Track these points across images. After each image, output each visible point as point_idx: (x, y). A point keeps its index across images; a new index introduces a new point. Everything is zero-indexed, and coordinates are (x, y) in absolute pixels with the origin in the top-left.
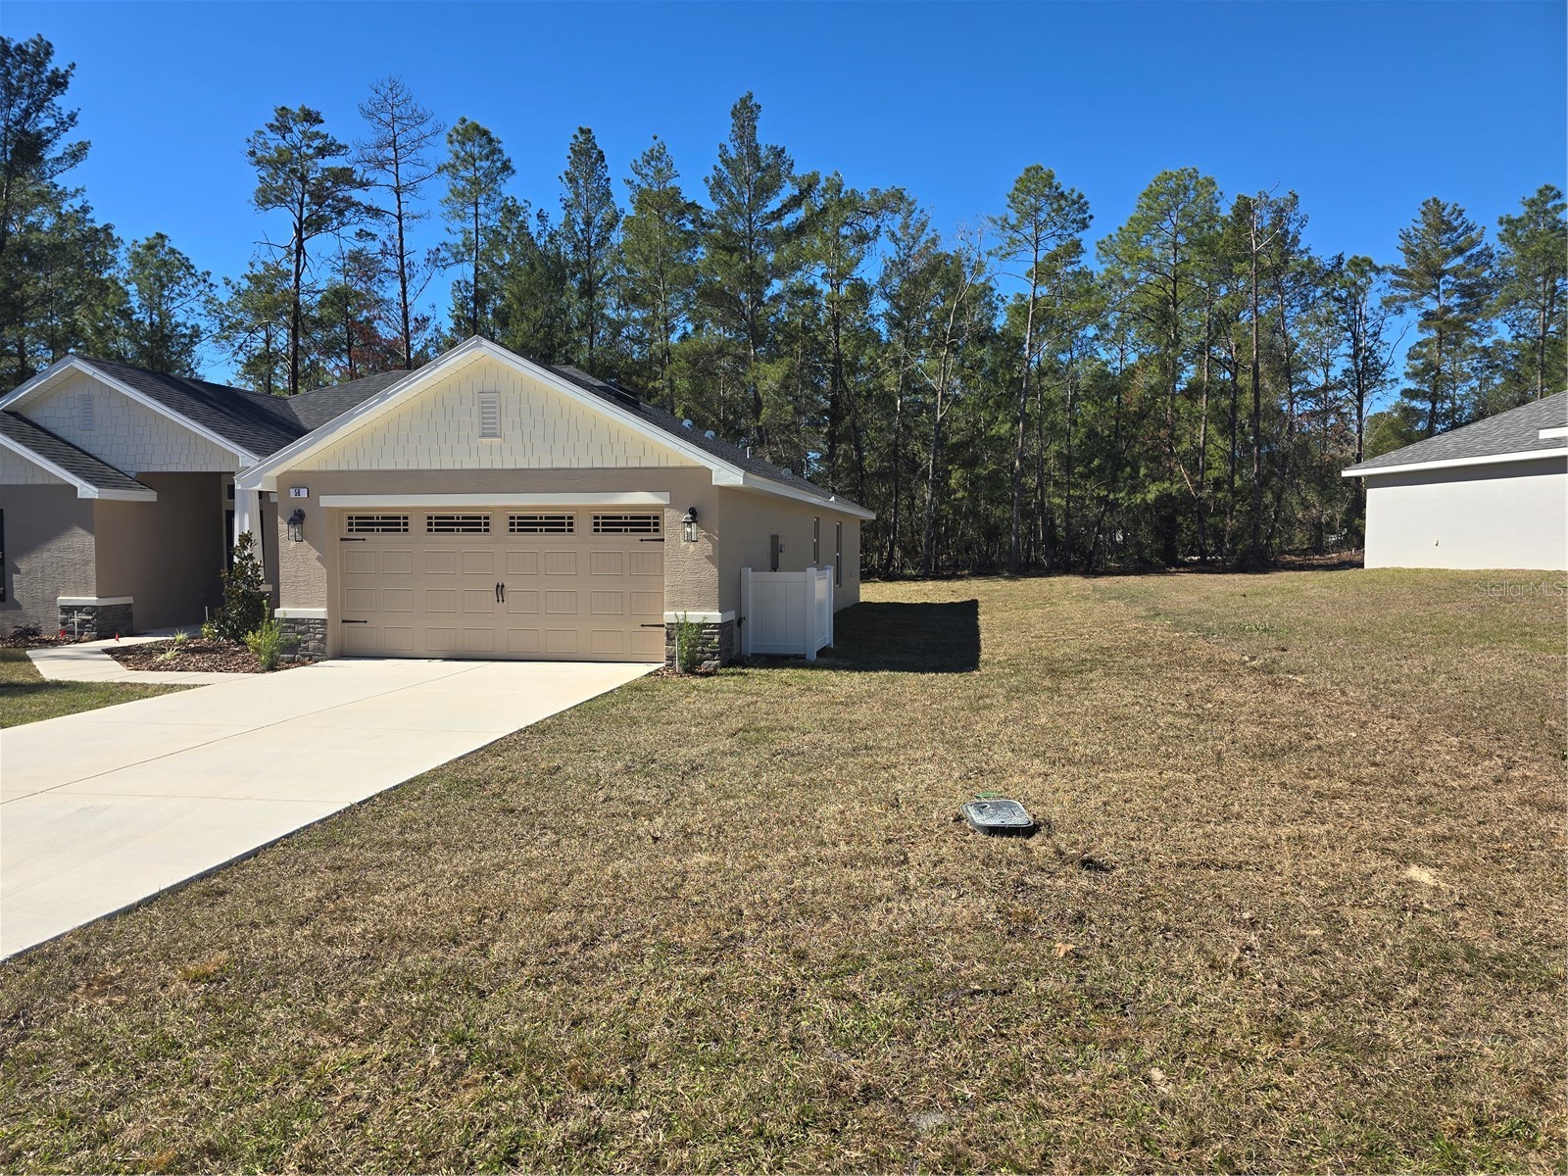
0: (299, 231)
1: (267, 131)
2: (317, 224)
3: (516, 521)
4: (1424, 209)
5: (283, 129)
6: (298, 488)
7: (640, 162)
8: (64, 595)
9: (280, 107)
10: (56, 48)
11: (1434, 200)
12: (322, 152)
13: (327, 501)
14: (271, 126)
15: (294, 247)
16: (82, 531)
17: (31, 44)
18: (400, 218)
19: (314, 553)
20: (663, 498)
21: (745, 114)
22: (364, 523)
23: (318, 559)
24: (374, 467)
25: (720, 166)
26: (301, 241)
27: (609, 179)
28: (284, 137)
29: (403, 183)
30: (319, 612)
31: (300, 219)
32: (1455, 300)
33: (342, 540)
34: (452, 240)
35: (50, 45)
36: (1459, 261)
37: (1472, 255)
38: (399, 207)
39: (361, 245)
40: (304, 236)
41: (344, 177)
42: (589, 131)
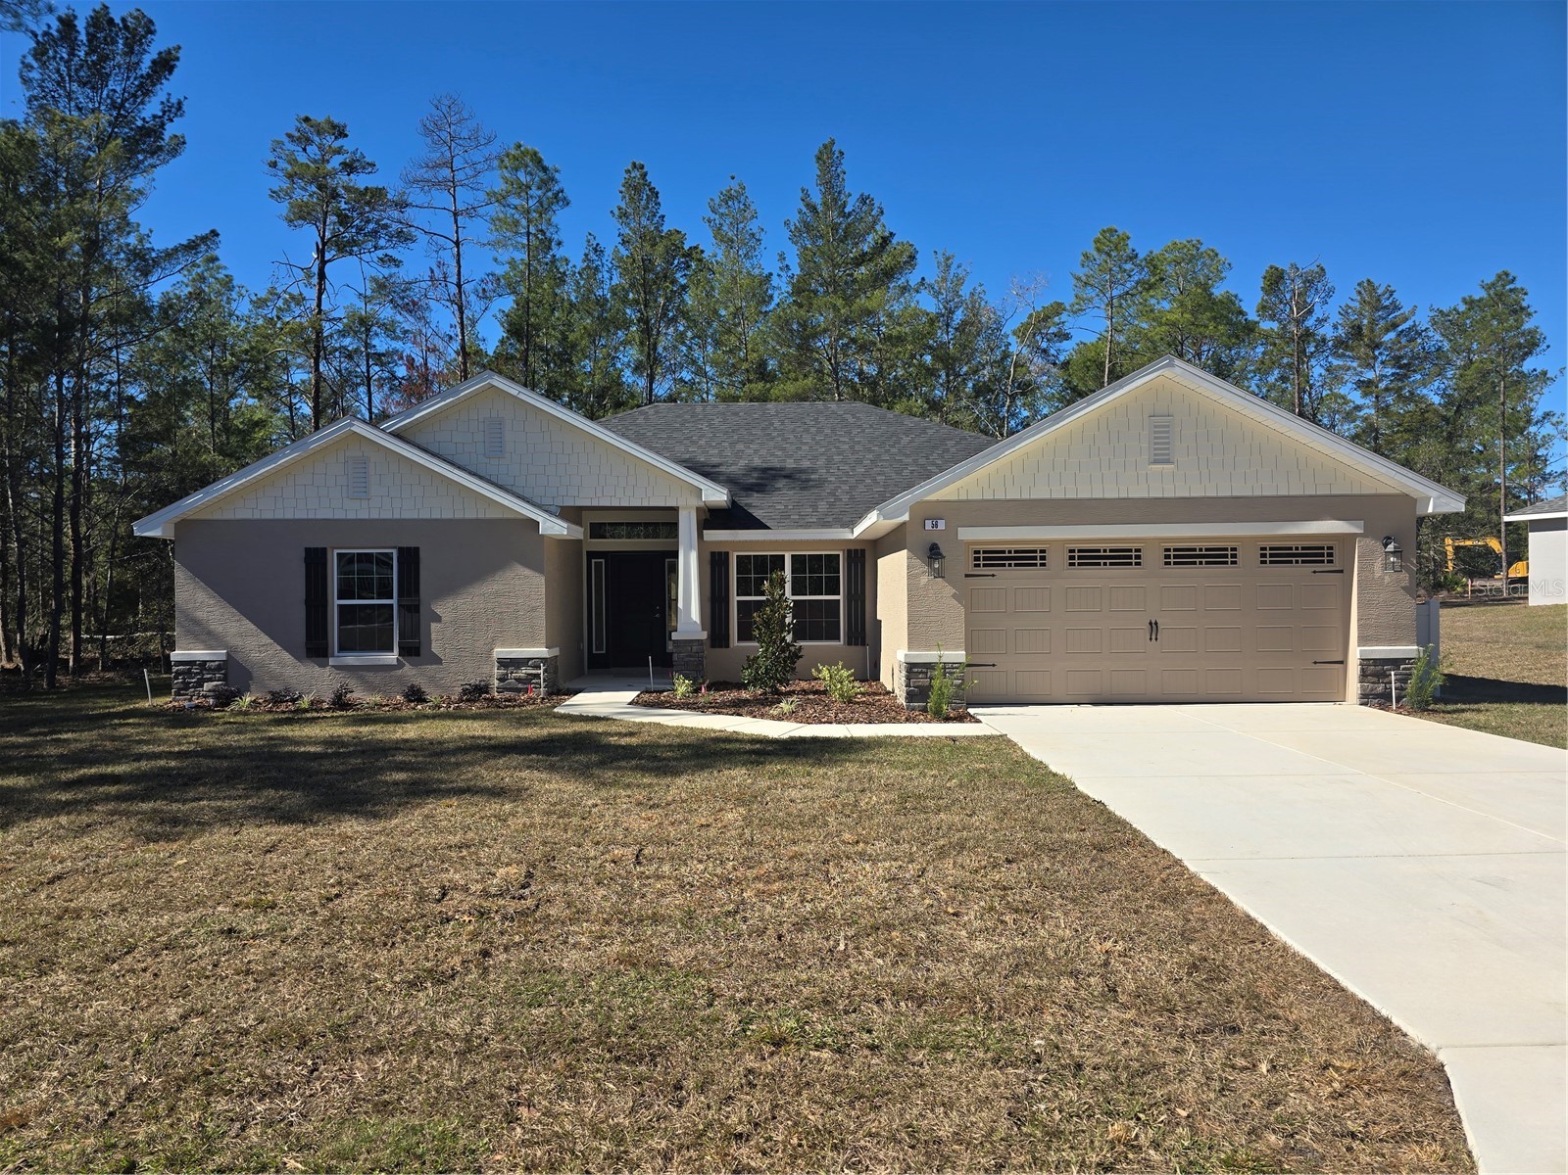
0: (321, 252)
1: (286, 140)
2: (344, 247)
3: (1172, 553)
4: (1358, 288)
5: (304, 141)
6: (935, 519)
7: (717, 201)
8: (502, 646)
9: (303, 116)
10: (157, 27)
11: (1369, 281)
12: (349, 167)
13: (967, 534)
14: (289, 136)
15: (315, 269)
16: (527, 572)
17: (130, 19)
18: (457, 243)
19: (949, 590)
20: (1358, 527)
21: (828, 159)
22: (992, 558)
23: (954, 596)
24: (1025, 496)
25: (804, 209)
26: (323, 263)
27: (663, 217)
28: (304, 150)
29: (460, 207)
30: (958, 655)
31: (323, 238)
32: (1389, 371)
33: (967, 576)
34: (500, 271)
35: (151, 22)
36: (1392, 335)
37: (1402, 331)
38: (457, 232)
39: (386, 272)
40: (328, 256)
41: (376, 195)
42: (642, 167)
